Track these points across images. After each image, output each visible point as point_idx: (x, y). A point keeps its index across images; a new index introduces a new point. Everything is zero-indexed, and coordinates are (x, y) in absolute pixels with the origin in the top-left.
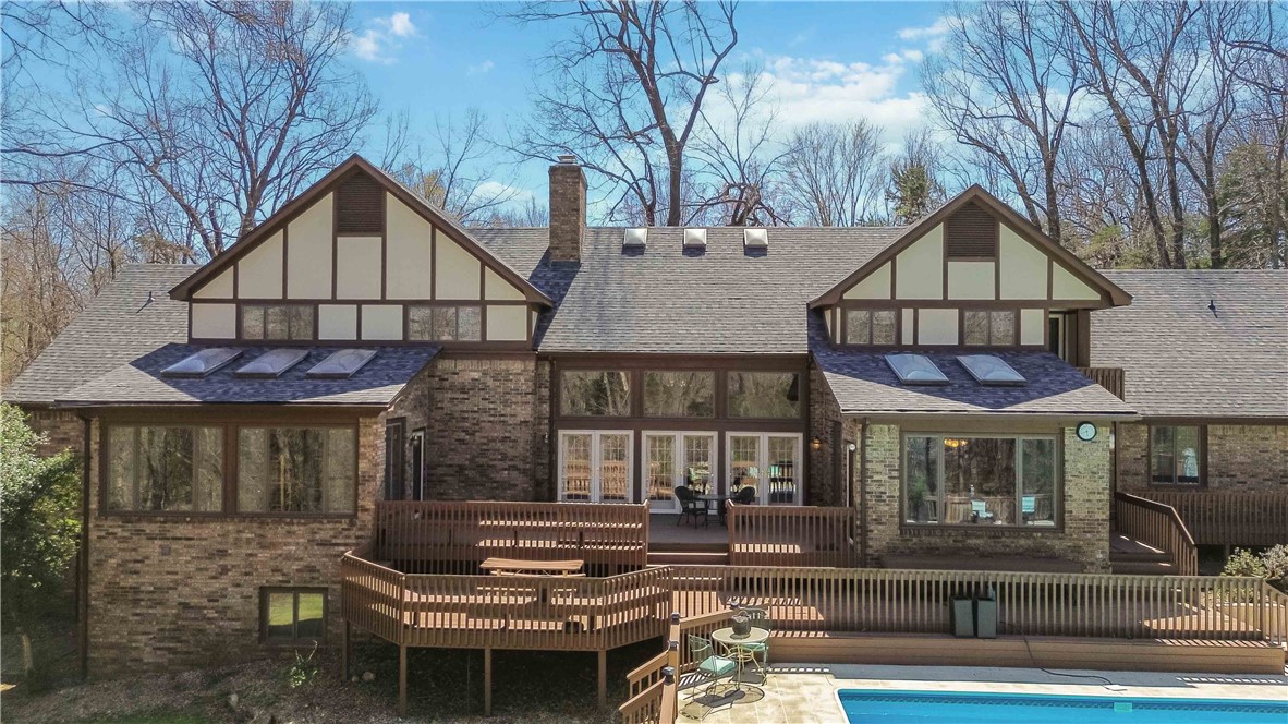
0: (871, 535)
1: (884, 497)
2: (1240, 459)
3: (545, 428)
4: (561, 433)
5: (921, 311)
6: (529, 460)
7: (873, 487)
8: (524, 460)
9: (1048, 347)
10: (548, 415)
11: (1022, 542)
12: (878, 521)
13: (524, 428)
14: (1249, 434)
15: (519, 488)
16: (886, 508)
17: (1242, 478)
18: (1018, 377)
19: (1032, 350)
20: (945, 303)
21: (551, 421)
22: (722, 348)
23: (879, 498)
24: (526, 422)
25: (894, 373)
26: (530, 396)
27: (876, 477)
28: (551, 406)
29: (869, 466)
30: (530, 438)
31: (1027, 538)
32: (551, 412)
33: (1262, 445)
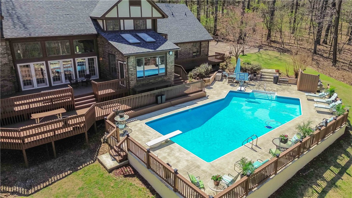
0: (131, 84)
1: (133, 74)
2: (183, 51)
3: (12, 64)
4: (18, 65)
5: (125, 20)
6: (10, 76)
7: (130, 72)
8: (9, 77)
9: (152, 29)
10: (12, 60)
11: (160, 79)
12: (132, 80)
13: (6, 66)
14: (184, 45)
15: (9, 86)
16: (133, 77)
17: (183, 55)
18: (154, 40)
19: (149, 30)
20: (130, 18)
21: (13, 61)
22: (72, 33)
23: (132, 75)
24: (6, 64)
25: (126, 40)
26: (6, 55)
27: (131, 70)
28: (12, 57)
29: (129, 67)
30: (9, 69)
31: (161, 78)
32: (13, 58)
33: (186, 47)
